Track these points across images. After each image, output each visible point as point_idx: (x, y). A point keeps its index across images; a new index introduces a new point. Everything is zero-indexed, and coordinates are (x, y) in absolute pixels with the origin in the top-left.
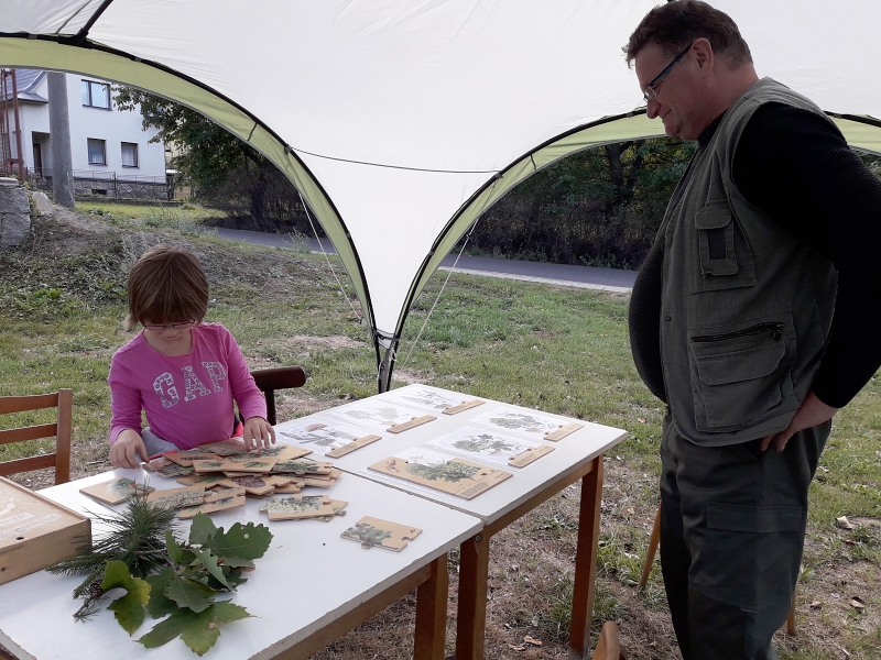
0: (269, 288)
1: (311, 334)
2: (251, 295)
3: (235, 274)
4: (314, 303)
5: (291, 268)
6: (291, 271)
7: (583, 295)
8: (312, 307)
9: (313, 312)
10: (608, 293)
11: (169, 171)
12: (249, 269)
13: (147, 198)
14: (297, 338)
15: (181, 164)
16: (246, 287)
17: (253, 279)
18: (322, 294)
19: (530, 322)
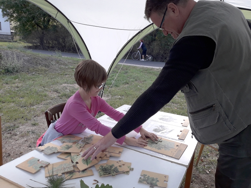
0: (51, 69)
1: (68, 84)
2: (45, 71)
3: (40, 64)
4: (66, 73)
5: (58, 62)
6: (58, 63)
7: (147, 70)
8: (66, 74)
9: (67, 76)
10: (154, 69)
11: (11, 31)
12: (44, 62)
13: (5, 40)
14: (64, 85)
15: (16, 29)
16: (44, 68)
17: (46, 66)
18: (69, 70)
19: (134, 78)
